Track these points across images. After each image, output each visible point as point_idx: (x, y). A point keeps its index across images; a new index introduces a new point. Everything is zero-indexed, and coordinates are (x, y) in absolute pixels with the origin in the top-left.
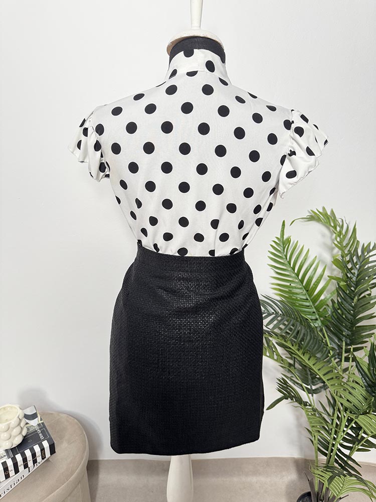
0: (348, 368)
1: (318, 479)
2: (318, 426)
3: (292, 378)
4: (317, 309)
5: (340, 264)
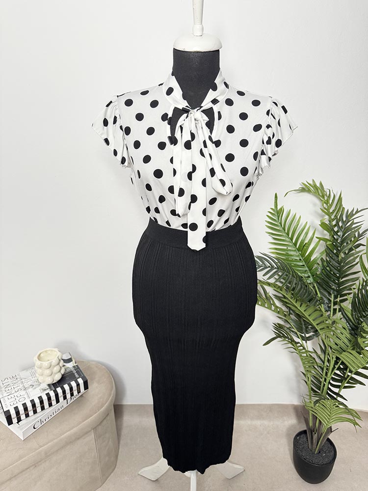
4: (310, 268)
5: (328, 227)
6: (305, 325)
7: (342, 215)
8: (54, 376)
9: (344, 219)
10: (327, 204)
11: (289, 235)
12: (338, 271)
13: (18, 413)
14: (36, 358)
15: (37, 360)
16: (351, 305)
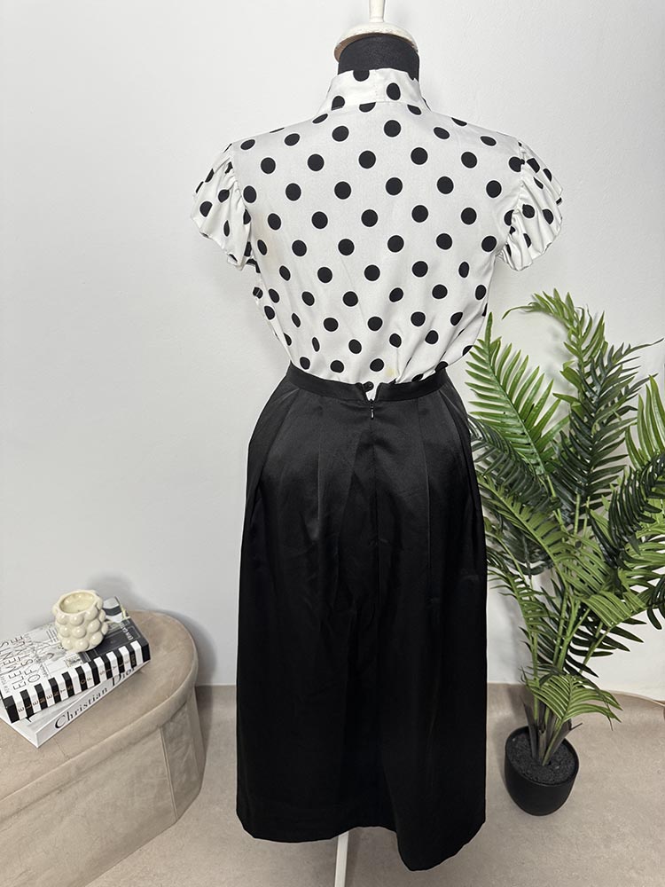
4: (539, 448)
5: (575, 377)
6: (528, 547)
7: (601, 356)
8: (90, 637)
9: (606, 364)
10: (576, 336)
11: (505, 391)
12: (589, 454)
13: (27, 701)
14: (56, 607)
15: (59, 610)
16: (608, 513)
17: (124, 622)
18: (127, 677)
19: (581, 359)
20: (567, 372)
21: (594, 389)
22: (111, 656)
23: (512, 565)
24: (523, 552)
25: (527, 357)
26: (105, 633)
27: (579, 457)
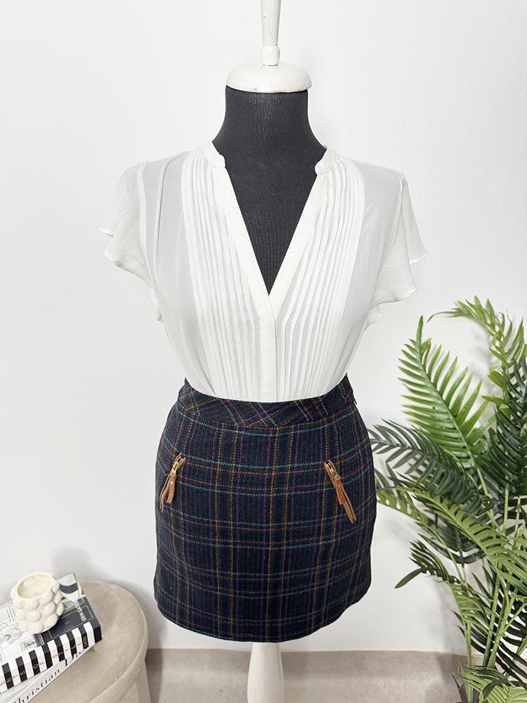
0: (514, 527)
1: (473, 687)
2: (472, 611)
3: (433, 540)
4: (469, 442)
5: (500, 379)
8: (45, 620)
10: (499, 340)
11: (436, 387)
14: (14, 589)
15: (17, 593)
17: (80, 600)
18: (79, 656)
19: (504, 361)
20: (494, 376)
21: (518, 389)
22: (64, 639)
23: (446, 554)
24: (455, 541)
25: (456, 359)
26: (60, 615)
27: (507, 454)
